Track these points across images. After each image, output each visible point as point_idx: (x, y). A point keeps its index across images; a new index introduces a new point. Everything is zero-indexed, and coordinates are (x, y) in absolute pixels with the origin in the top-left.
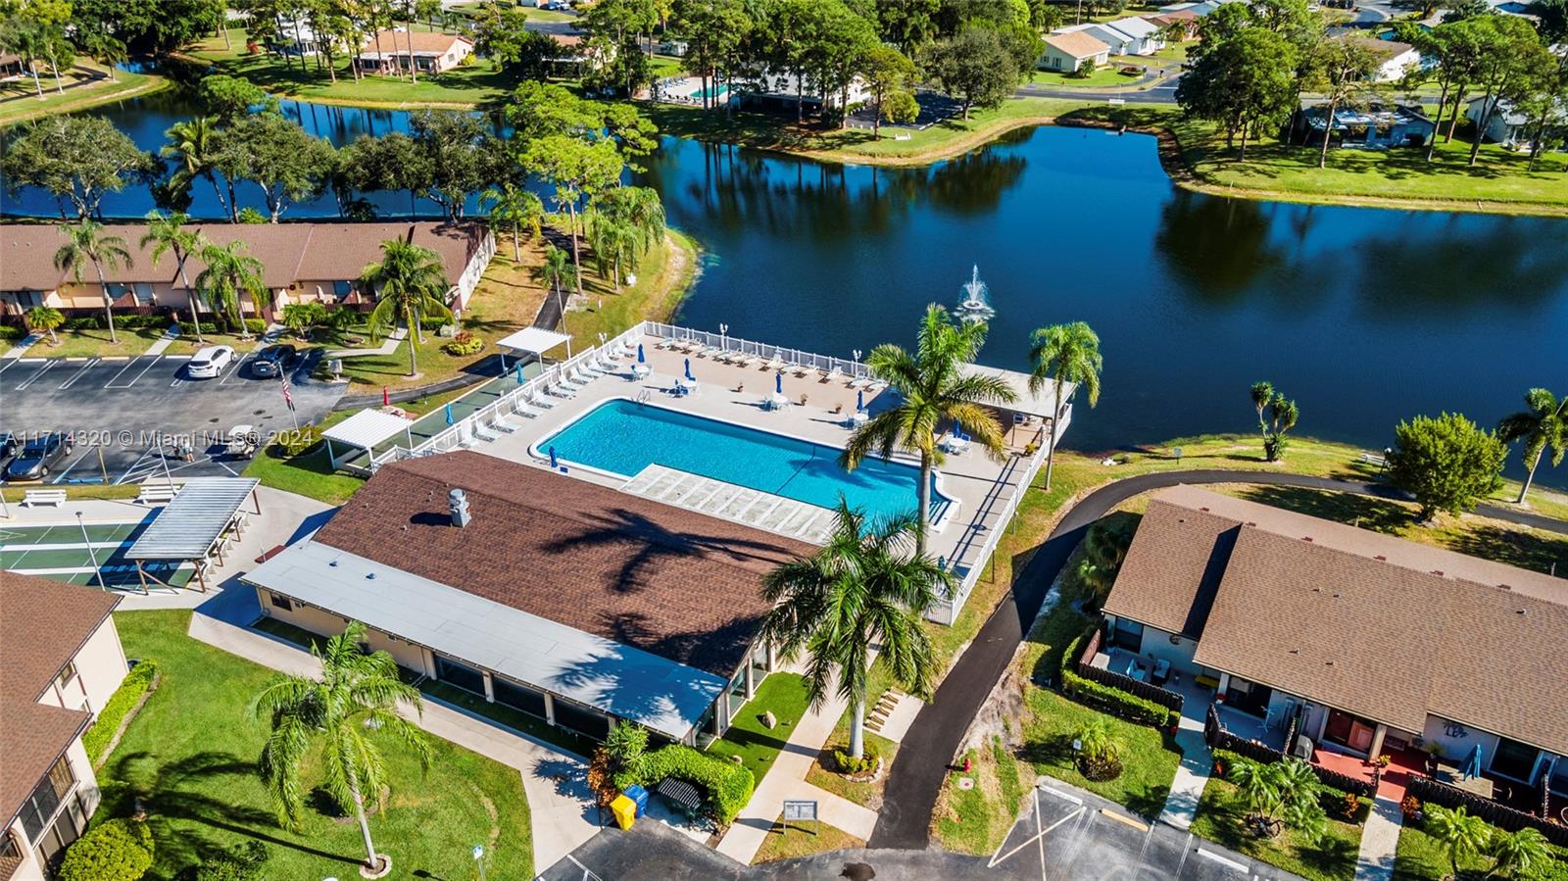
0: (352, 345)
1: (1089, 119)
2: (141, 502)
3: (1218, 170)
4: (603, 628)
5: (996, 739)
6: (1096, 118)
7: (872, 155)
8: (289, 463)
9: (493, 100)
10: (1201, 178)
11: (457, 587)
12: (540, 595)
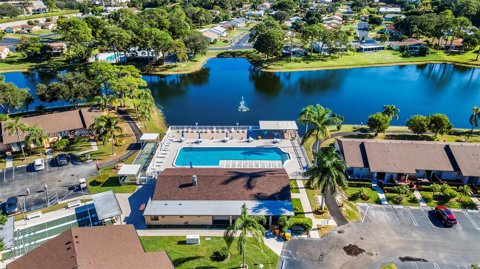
0: (82, 150)
1: (225, 55)
2: (69, 208)
3: (269, 65)
4: (253, 198)
5: (342, 198)
6: (227, 55)
7: (178, 71)
8: (102, 186)
9: (34, 67)
10: (265, 68)
11: (207, 200)
12: (231, 195)
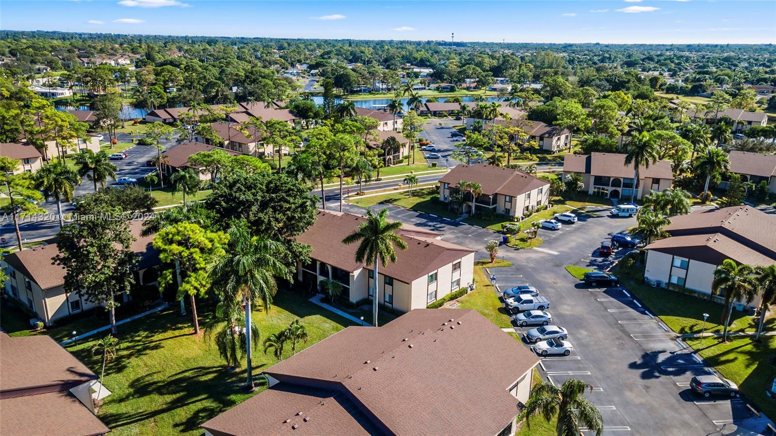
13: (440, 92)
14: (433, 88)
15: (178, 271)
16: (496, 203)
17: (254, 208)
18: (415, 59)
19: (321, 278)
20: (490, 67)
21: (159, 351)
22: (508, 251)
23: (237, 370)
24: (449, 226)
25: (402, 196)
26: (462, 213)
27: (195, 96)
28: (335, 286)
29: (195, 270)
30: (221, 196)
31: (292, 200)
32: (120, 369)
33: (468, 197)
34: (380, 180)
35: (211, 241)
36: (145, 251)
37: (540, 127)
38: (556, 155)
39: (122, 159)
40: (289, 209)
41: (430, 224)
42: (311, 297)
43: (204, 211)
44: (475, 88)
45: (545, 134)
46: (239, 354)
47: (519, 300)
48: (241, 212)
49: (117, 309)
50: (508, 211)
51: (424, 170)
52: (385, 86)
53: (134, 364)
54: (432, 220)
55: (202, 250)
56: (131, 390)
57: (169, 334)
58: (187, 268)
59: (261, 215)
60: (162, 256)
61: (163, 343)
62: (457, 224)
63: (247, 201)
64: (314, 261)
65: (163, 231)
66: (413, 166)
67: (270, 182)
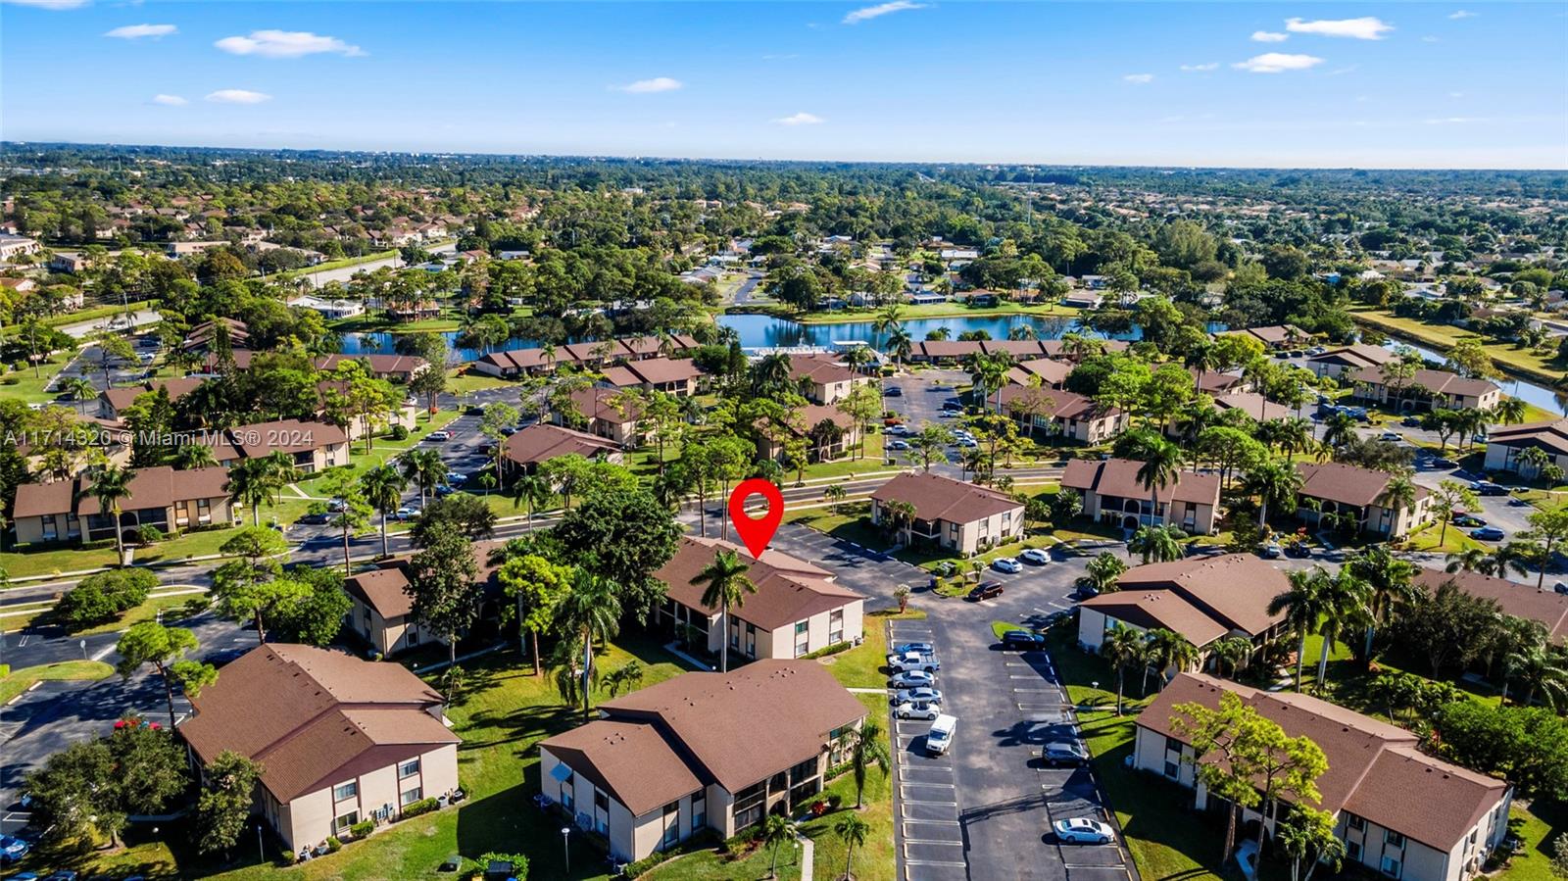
1: (734, 311)
13: (970, 308)
14: (959, 300)
15: (521, 606)
16: (939, 532)
17: (606, 539)
18: (952, 228)
19: (678, 622)
20: (1076, 256)
21: (498, 689)
22: (931, 599)
23: (577, 711)
24: (871, 562)
25: (825, 513)
26: (896, 543)
27: (552, 328)
28: (693, 632)
29: (539, 606)
30: (572, 523)
31: (649, 530)
32: (462, 703)
33: (900, 523)
34: (803, 485)
35: (557, 575)
36: (486, 581)
37: (1076, 403)
38: (1094, 448)
39: (445, 439)
40: (645, 541)
41: (847, 556)
42: (668, 642)
43: (552, 541)
44: (1035, 299)
45: (1079, 414)
46: (578, 693)
47: (903, 658)
48: (593, 543)
49: (457, 643)
50: (954, 543)
51: (873, 470)
52: (870, 298)
53: (474, 699)
54: (851, 550)
55: (547, 585)
56: (472, 722)
57: (509, 673)
58: (530, 603)
59: (612, 547)
60: (506, 590)
61: (503, 682)
62: (880, 559)
63: (599, 530)
64: (671, 601)
65: (509, 564)
66: (859, 463)
67: (628, 507)
